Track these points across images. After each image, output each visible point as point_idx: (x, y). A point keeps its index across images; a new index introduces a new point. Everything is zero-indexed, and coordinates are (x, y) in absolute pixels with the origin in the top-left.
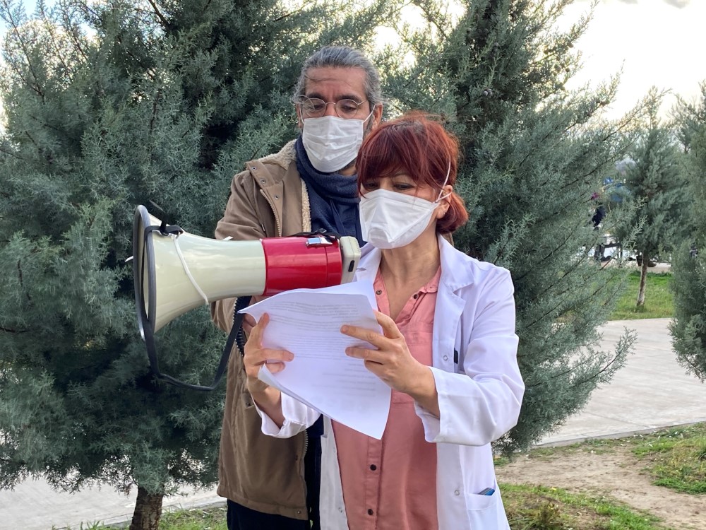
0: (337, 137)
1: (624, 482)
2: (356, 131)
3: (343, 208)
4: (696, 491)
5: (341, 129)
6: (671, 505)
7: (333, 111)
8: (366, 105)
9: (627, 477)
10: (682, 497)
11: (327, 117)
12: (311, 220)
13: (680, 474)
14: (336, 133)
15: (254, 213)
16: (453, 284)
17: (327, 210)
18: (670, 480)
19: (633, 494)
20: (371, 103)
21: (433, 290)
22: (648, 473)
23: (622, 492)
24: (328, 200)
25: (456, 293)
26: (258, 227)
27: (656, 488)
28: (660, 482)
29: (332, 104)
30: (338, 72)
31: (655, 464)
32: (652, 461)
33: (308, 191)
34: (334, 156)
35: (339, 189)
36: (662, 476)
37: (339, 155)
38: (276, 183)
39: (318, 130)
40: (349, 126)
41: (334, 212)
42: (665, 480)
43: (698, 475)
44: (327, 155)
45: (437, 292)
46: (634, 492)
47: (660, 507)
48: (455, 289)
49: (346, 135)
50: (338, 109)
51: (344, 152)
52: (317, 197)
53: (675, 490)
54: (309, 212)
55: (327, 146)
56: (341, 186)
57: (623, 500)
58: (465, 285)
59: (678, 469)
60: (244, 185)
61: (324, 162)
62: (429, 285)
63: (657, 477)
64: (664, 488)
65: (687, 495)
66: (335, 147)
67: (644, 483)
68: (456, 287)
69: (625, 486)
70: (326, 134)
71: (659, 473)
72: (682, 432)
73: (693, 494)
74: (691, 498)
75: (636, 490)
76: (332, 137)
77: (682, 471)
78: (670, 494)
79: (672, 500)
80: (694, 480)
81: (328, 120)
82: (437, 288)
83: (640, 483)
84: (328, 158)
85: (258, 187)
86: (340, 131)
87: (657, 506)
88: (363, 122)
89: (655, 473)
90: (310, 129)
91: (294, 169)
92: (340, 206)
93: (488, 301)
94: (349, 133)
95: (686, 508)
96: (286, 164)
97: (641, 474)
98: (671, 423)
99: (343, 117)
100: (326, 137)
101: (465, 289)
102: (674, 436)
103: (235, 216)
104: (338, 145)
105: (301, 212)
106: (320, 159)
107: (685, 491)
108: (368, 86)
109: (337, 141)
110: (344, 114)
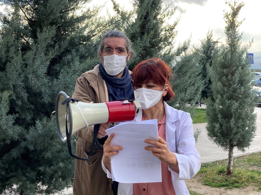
0: (117, 62)
1: (192, 185)
2: (123, 60)
3: (119, 90)
4: (219, 186)
5: (118, 59)
6: (211, 192)
7: (115, 53)
8: (126, 51)
9: (193, 182)
10: (214, 189)
11: (113, 55)
12: (108, 95)
13: (212, 180)
14: (117, 61)
15: (87, 93)
16: (171, 120)
17: (113, 90)
18: (209, 183)
19: (197, 189)
20: (128, 50)
21: (164, 123)
22: (200, 181)
23: (193, 188)
24: (113, 87)
25: (172, 123)
26: (90, 98)
27: (204, 186)
28: (205, 184)
29: (115, 50)
30: (117, 39)
31: (202, 177)
32: (201, 176)
33: (106, 84)
34: (116, 69)
35: (118, 83)
36: (205, 181)
37: (118, 69)
38: (95, 81)
39: (109, 60)
40: (121, 58)
41: (116, 92)
42: (207, 183)
43: (218, 181)
44: (113, 69)
45: (165, 123)
46: (197, 188)
47: (207, 193)
48: (172, 122)
49: (120, 61)
50: (117, 52)
51: (119, 68)
52: (110, 86)
53: (211, 186)
54: (107, 91)
55: (114, 65)
56: (119, 82)
57: (194, 191)
58: (176, 121)
59: (211, 179)
60: (83, 82)
61: (112, 72)
62: (162, 121)
63: (204, 182)
64: (207, 186)
65: (216, 188)
66: (116, 66)
67: (200, 185)
68: (173, 121)
69: (193, 186)
70: (113, 61)
71: (204, 180)
72: (208, 165)
73: (218, 187)
74: (218, 189)
75: (197, 187)
76: (115, 62)
77: (212, 179)
78: (210, 188)
79: (211, 190)
80: (217, 183)
81: (114, 56)
82: (165, 122)
83: (198, 184)
84: (114, 70)
85: (89, 83)
86: (118, 60)
87: (206, 192)
88: (126, 57)
89: (203, 181)
90: (107, 59)
91: (100, 75)
92: (118, 89)
93: (185, 125)
94: (121, 61)
95: (216, 193)
96: (97, 74)
97: (198, 181)
98: (204, 162)
99: (119, 55)
100: (114, 62)
101: (175, 122)
102: (205, 166)
103: (80, 94)
104: (117, 65)
105: (105, 92)
106: (111, 70)
107: (215, 186)
108: (127, 44)
109: (117, 64)
110: (119, 54)
